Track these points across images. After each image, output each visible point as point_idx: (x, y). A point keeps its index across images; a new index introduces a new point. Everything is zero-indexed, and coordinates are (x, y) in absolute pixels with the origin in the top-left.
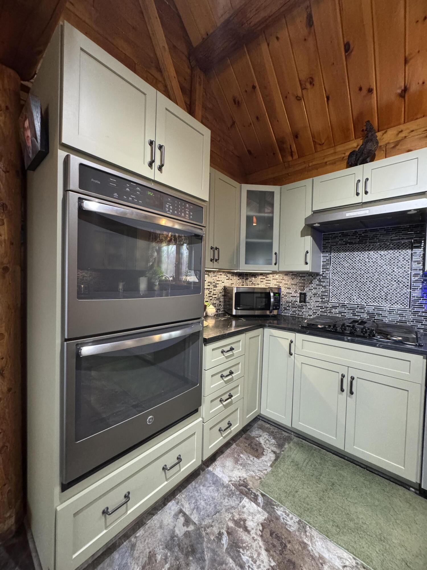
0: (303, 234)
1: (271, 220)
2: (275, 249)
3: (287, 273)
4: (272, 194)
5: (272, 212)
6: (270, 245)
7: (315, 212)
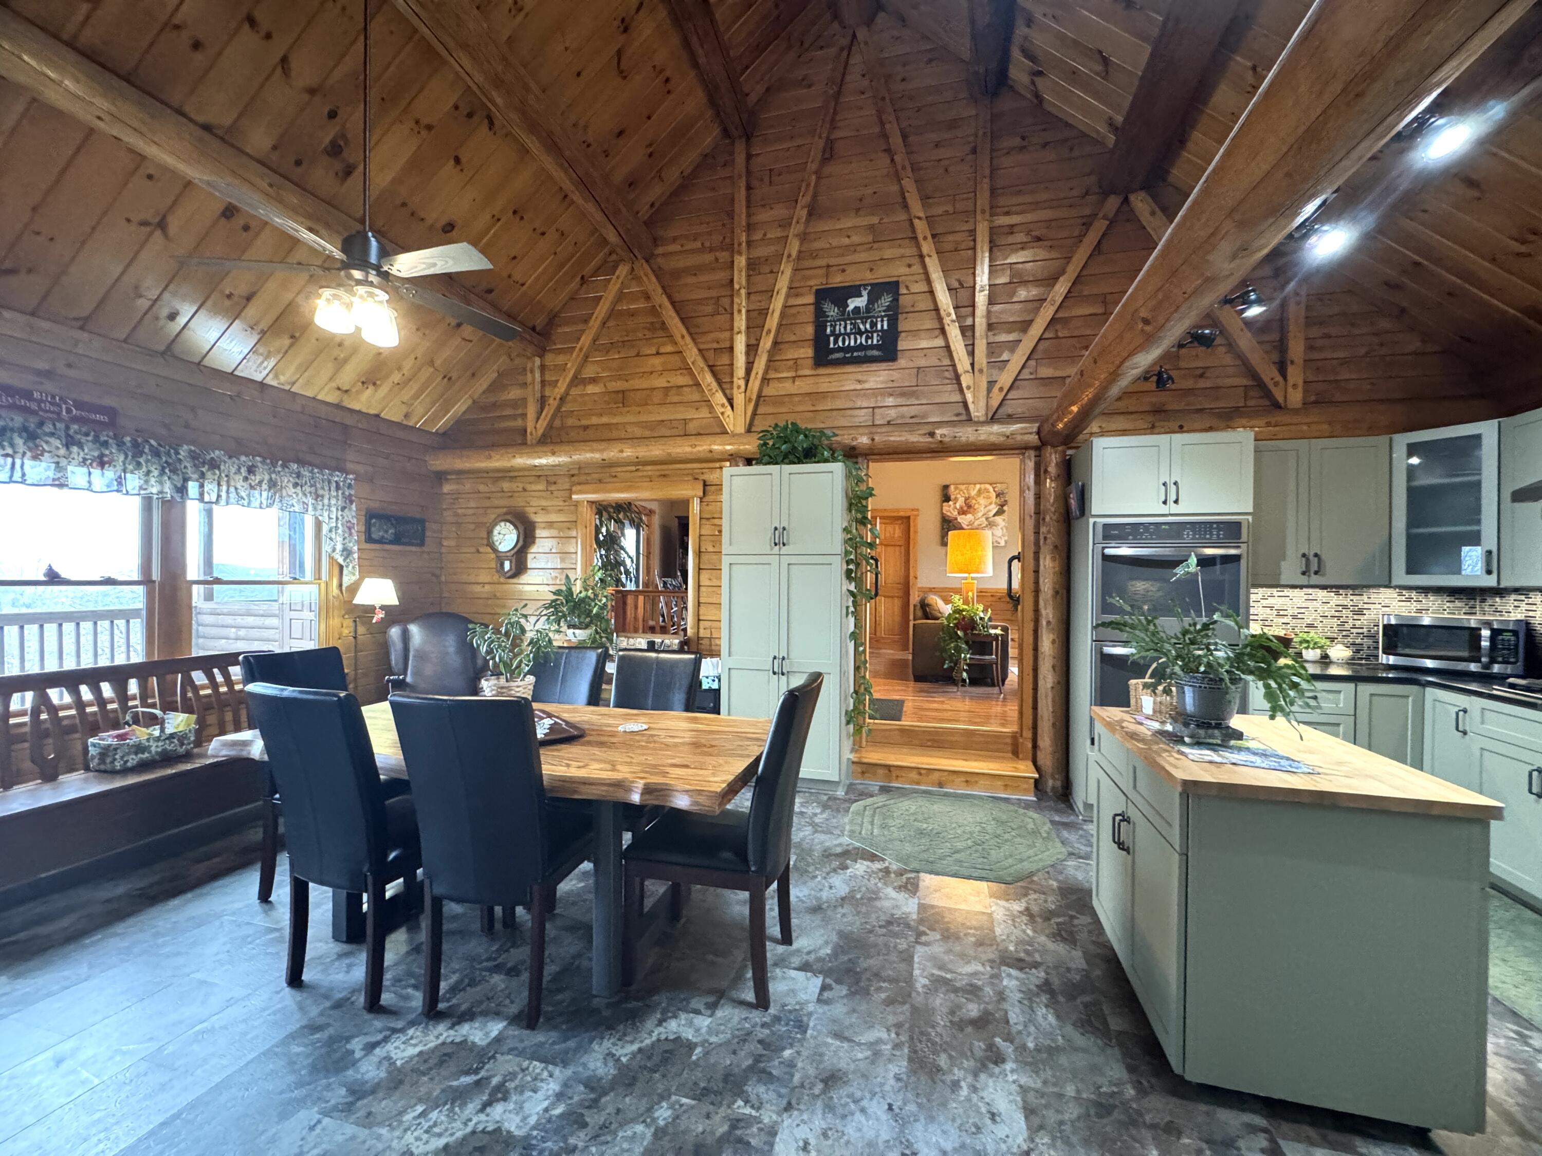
2: (1488, 543)
4: (1474, 439)
5: (1480, 472)
6: (1477, 535)
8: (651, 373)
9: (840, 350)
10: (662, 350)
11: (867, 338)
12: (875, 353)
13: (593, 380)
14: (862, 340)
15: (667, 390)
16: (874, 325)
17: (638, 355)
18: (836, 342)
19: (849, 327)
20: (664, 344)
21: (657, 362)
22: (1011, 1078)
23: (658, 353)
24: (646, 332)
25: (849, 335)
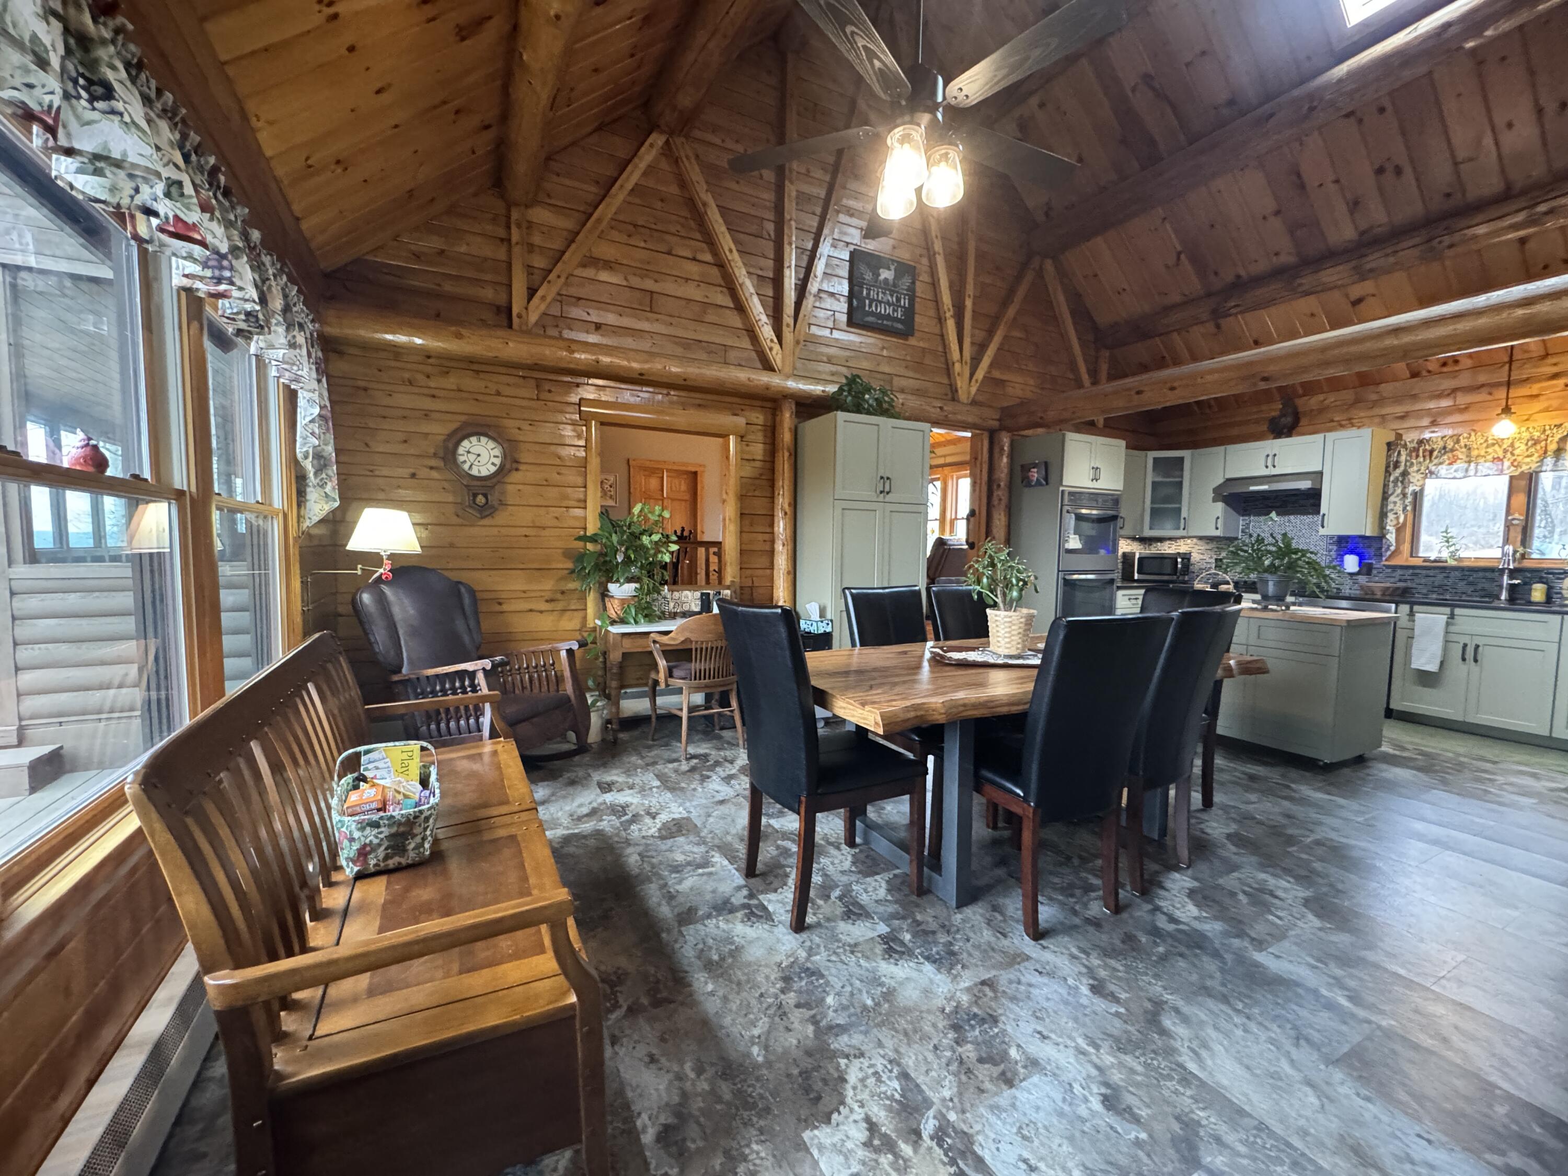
0: (1215, 500)
1: (1180, 484)
2: (1184, 514)
3: (1201, 538)
4: (1181, 460)
5: (1182, 477)
6: (1179, 510)
7: (1229, 480)
8: (687, 280)
9: (872, 314)
10: (700, 256)
11: (894, 310)
12: (900, 326)
13: (608, 265)
14: (889, 310)
15: (706, 305)
16: (898, 300)
17: (669, 253)
18: (870, 306)
19: (881, 295)
20: (702, 251)
21: (693, 269)
23: (694, 259)
24: (679, 228)
25: (881, 302)
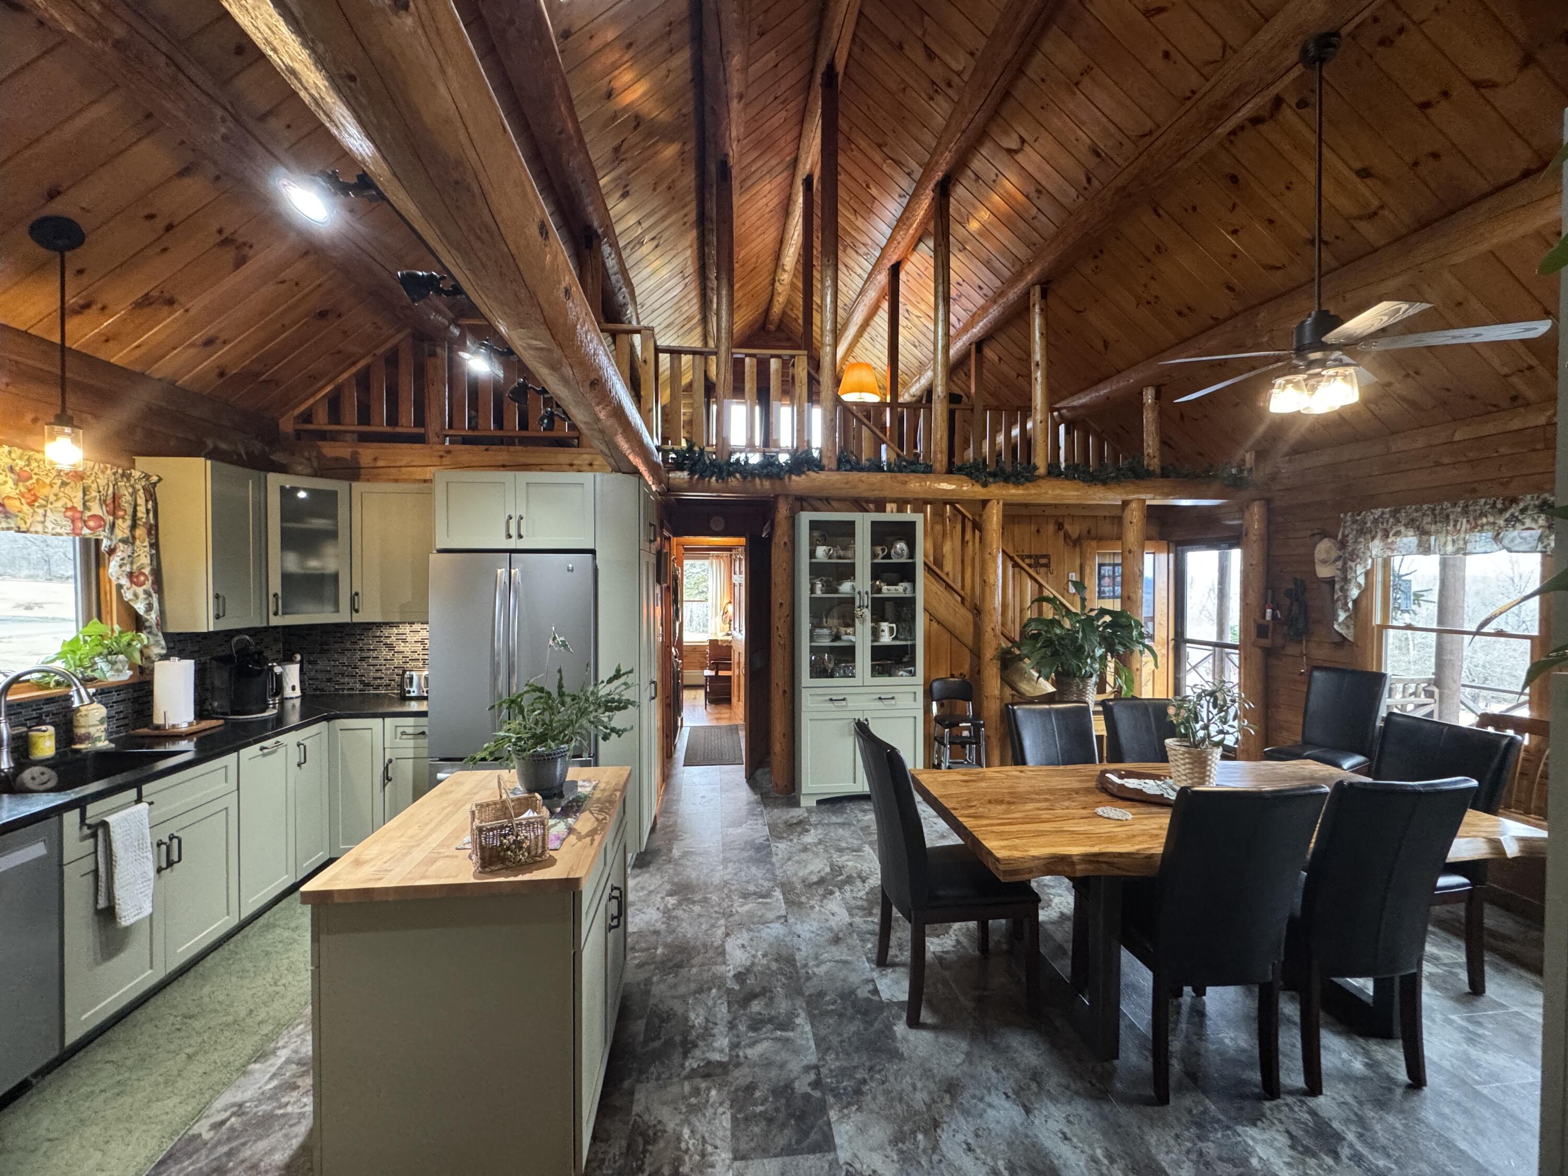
22: (731, 967)
